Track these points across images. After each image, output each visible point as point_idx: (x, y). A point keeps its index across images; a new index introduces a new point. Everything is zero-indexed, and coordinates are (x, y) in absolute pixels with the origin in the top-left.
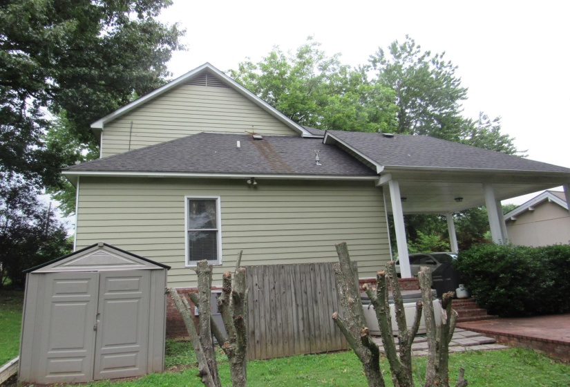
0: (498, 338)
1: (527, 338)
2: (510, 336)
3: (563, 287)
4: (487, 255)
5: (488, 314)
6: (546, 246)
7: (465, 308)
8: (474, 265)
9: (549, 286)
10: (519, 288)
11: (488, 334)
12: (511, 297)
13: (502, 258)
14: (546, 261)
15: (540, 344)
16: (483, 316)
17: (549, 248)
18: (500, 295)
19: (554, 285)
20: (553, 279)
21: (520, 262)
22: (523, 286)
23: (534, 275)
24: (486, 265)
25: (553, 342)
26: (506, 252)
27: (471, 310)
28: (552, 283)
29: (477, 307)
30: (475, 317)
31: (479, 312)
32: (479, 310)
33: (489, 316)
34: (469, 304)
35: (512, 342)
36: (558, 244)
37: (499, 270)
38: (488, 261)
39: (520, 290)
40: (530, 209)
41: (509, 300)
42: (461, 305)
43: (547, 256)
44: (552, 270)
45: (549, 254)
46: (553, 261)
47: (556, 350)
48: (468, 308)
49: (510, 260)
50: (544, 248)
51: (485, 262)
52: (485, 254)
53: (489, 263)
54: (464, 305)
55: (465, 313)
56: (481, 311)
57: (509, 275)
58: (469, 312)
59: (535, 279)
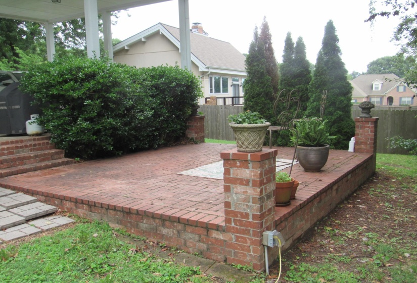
0: (61, 205)
1: (102, 206)
2: (78, 202)
3: (162, 118)
4: (70, 71)
5: (67, 156)
6: (150, 68)
7: (31, 150)
8: (49, 86)
9: (147, 118)
10: (110, 120)
11: (48, 198)
12: (97, 133)
13: (91, 76)
14: (147, 86)
15: (119, 215)
16: (57, 161)
17: (154, 69)
18: (82, 131)
19: (152, 116)
20: (152, 109)
21: (115, 84)
22: (116, 117)
23: (131, 102)
24: (66, 86)
25: (138, 212)
26: (99, 69)
27: (39, 153)
28: (150, 113)
29: (51, 148)
30: (43, 164)
31: (52, 155)
32: (53, 151)
33: (66, 160)
34: (39, 144)
35: (80, 210)
36: (164, 65)
37: (84, 93)
38: (71, 80)
39: (110, 123)
40: (143, 40)
41: (95, 137)
42: (26, 146)
43: (149, 79)
44: (152, 96)
45: (153, 77)
46: (156, 87)
47: (141, 224)
48: (38, 150)
49: (101, 80)
50: (148, 69)
51: (65, 81)
52: (67, 70)
53: (72, 83)
54: (31, 145)
55: (30, 158)
56: (56, 153)
57: (97, 102)
58: (36, 156)
59: (132, 107)
